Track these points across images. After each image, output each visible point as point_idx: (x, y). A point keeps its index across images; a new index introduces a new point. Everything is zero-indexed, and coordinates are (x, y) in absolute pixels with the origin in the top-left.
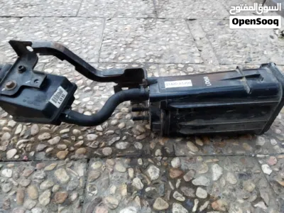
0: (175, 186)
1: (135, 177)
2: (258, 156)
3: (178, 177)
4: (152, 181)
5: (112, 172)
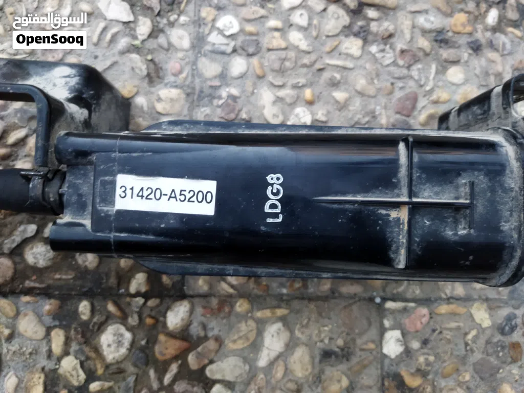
0: (160, 380)
1: (66, 353)
2: (390, 305)
3: (175, 358)
4: (107, 367)
5: (10, 338)
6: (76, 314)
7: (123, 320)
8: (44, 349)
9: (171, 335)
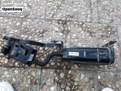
0: (68, 80)
5: (49, 74)
6: (57, 71)
7: (63, 72)
8: (53, 76)
9: (69, 75)
